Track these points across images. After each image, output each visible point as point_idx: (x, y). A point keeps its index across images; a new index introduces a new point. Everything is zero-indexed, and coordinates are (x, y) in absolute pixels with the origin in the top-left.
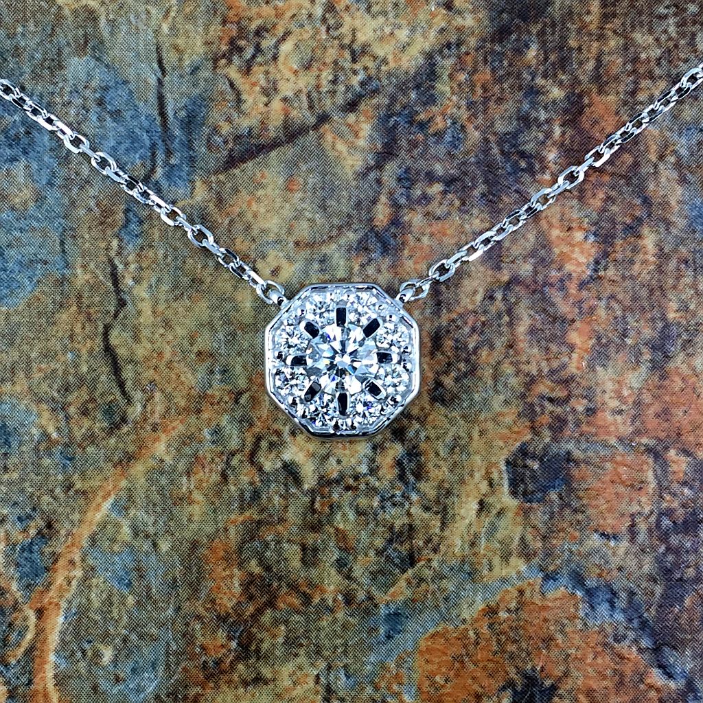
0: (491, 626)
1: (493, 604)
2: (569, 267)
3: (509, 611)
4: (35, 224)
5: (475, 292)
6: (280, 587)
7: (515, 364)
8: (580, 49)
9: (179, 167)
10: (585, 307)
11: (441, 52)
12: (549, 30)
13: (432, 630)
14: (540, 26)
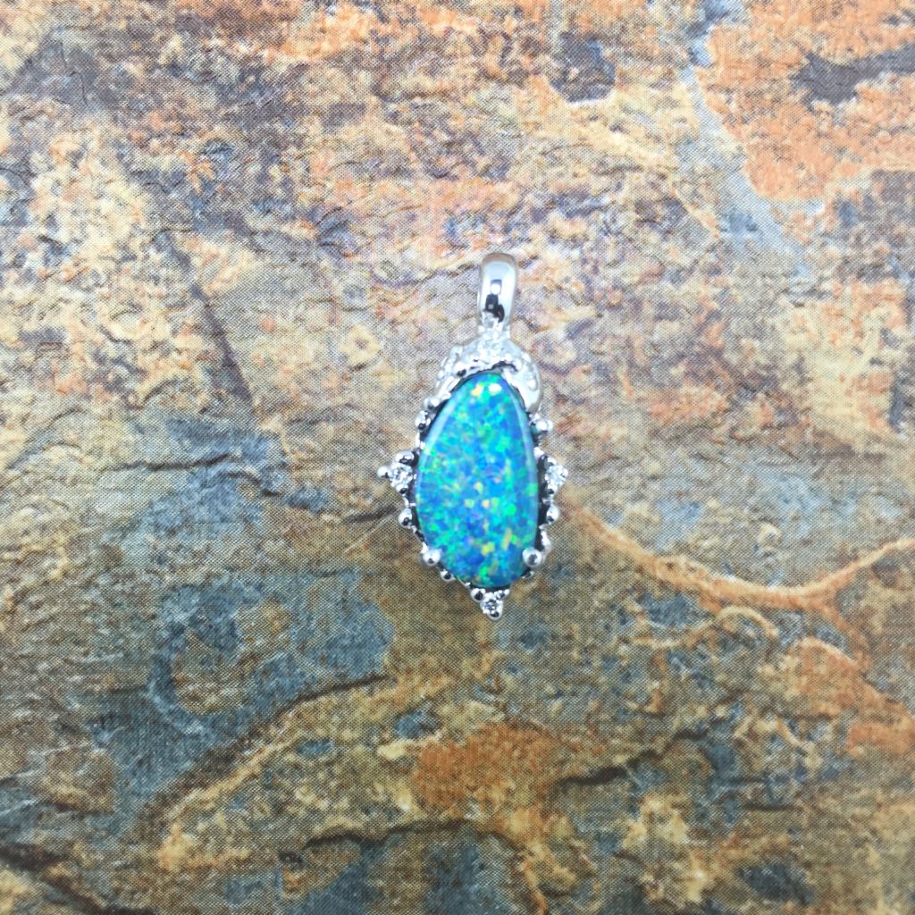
0: (744, 122)
1: (722, 118)
2: (364, 33)
3: (729, 101)
4: (303, 605)
5: (388, 133)
6: (700, 344)
7: (466, 90)
8: (129, 18)
9: (246, 447)
10: (405, 16)
11: (127, 165)
12: (107, 50)
13: (748, 183)
14: (102, 60)
